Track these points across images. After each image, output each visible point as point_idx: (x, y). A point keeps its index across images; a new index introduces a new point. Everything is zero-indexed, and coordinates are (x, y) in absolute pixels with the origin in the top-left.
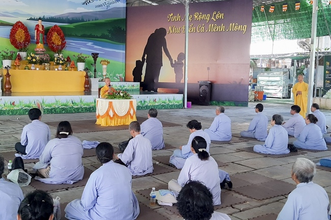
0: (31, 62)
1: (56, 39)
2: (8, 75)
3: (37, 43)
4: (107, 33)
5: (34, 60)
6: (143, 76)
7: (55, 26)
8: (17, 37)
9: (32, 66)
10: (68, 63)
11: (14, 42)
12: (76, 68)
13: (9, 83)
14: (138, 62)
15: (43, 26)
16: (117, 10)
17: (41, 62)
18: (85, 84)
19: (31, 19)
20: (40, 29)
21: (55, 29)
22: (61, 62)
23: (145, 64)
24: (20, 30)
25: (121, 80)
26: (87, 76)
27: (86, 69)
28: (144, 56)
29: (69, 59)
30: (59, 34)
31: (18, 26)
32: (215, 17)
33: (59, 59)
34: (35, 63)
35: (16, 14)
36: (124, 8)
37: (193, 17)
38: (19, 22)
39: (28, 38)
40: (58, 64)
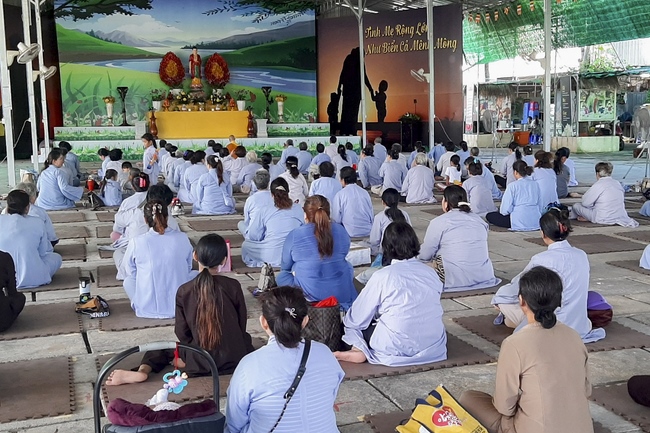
0: (181, 102)
1: (217, 70)
2: (153, 118)
3: (193, 78)
4: (288, 58)
5: (185, 99)
6: (339, 115)
7: (215, 54)
8: (168, 71)
9: (183, 107)
10: (228, 102)
11: (164, 77)
12: (235, 107)
13: (155, 127)
14: (333, 95)
15: (199, 56)
16: (303, 25)
17: (196, 102)
18: (249, 127)
19: (186, 48)
20: (196, 60)
21: (215, 58)
22: (218, 100)
23: (342, 97)
24: (171, 62)
25: (311, 121)
26: (250, 117)
27: (248, 108)
28: (340, 87)
29: (228, 97)
30: (221, 64)
31: (170, 57)
32: (420, 31)
33: (216, 97)
34: (186, 103)
35: (168, 42)
36: (312, 21)
37: (395, 30)
38: (170, 53)
39: (181, 72)
40: (215, 103)
